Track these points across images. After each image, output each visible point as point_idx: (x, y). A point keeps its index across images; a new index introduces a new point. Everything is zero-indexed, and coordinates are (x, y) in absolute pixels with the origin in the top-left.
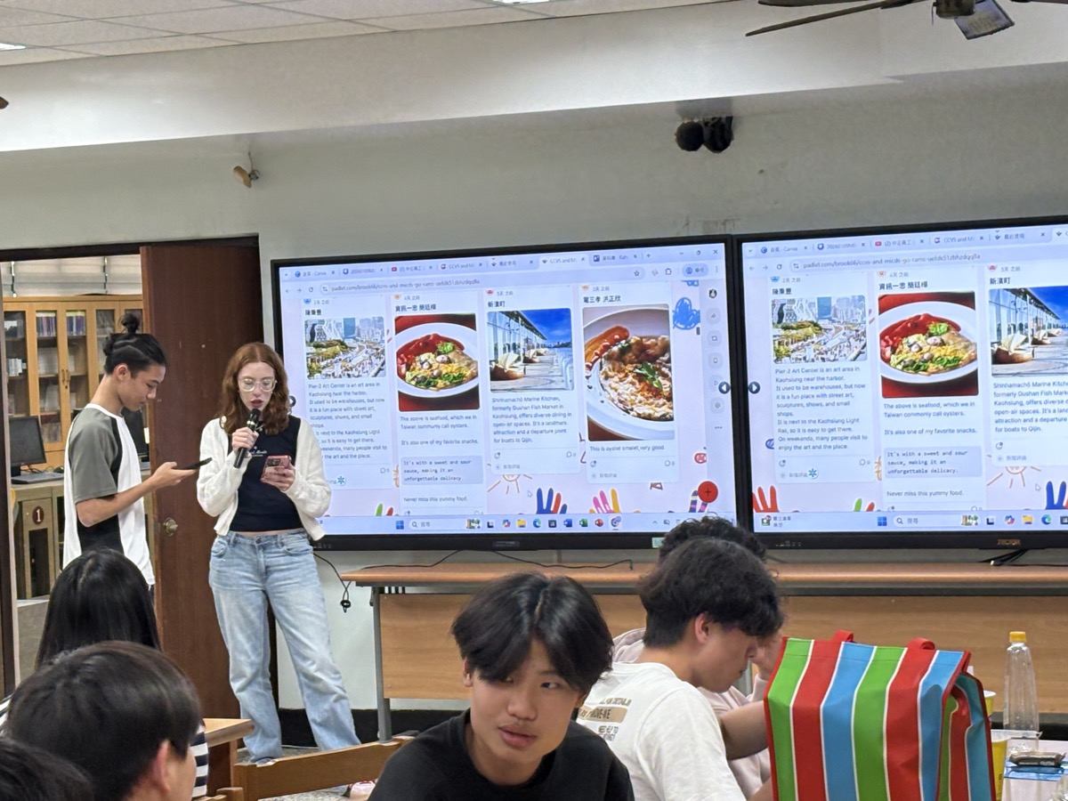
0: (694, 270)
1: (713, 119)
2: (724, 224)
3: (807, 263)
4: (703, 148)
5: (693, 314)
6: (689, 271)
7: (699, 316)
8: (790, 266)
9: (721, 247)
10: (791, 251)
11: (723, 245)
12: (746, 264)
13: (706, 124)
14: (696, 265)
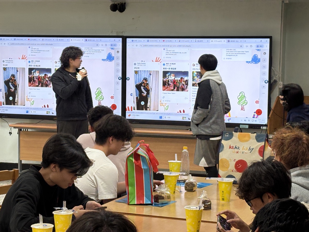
0: (113, 45)
1: (120, 3)
2: (122, 33)
3: (144, 45)
4: (117, 11)
5: (112, 57)
6: (112, 45)
7: (114, 58)
8: (140, 45)
9: (121, 39)
10: (140, 42)
11: (121, 38)
12: (128, 44)
13: (118, 4)
14: (114, 43)
